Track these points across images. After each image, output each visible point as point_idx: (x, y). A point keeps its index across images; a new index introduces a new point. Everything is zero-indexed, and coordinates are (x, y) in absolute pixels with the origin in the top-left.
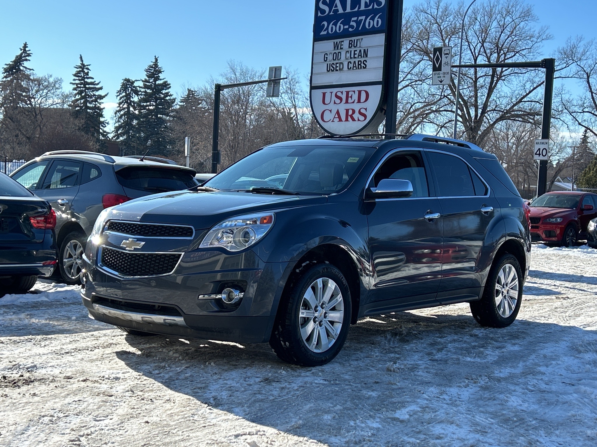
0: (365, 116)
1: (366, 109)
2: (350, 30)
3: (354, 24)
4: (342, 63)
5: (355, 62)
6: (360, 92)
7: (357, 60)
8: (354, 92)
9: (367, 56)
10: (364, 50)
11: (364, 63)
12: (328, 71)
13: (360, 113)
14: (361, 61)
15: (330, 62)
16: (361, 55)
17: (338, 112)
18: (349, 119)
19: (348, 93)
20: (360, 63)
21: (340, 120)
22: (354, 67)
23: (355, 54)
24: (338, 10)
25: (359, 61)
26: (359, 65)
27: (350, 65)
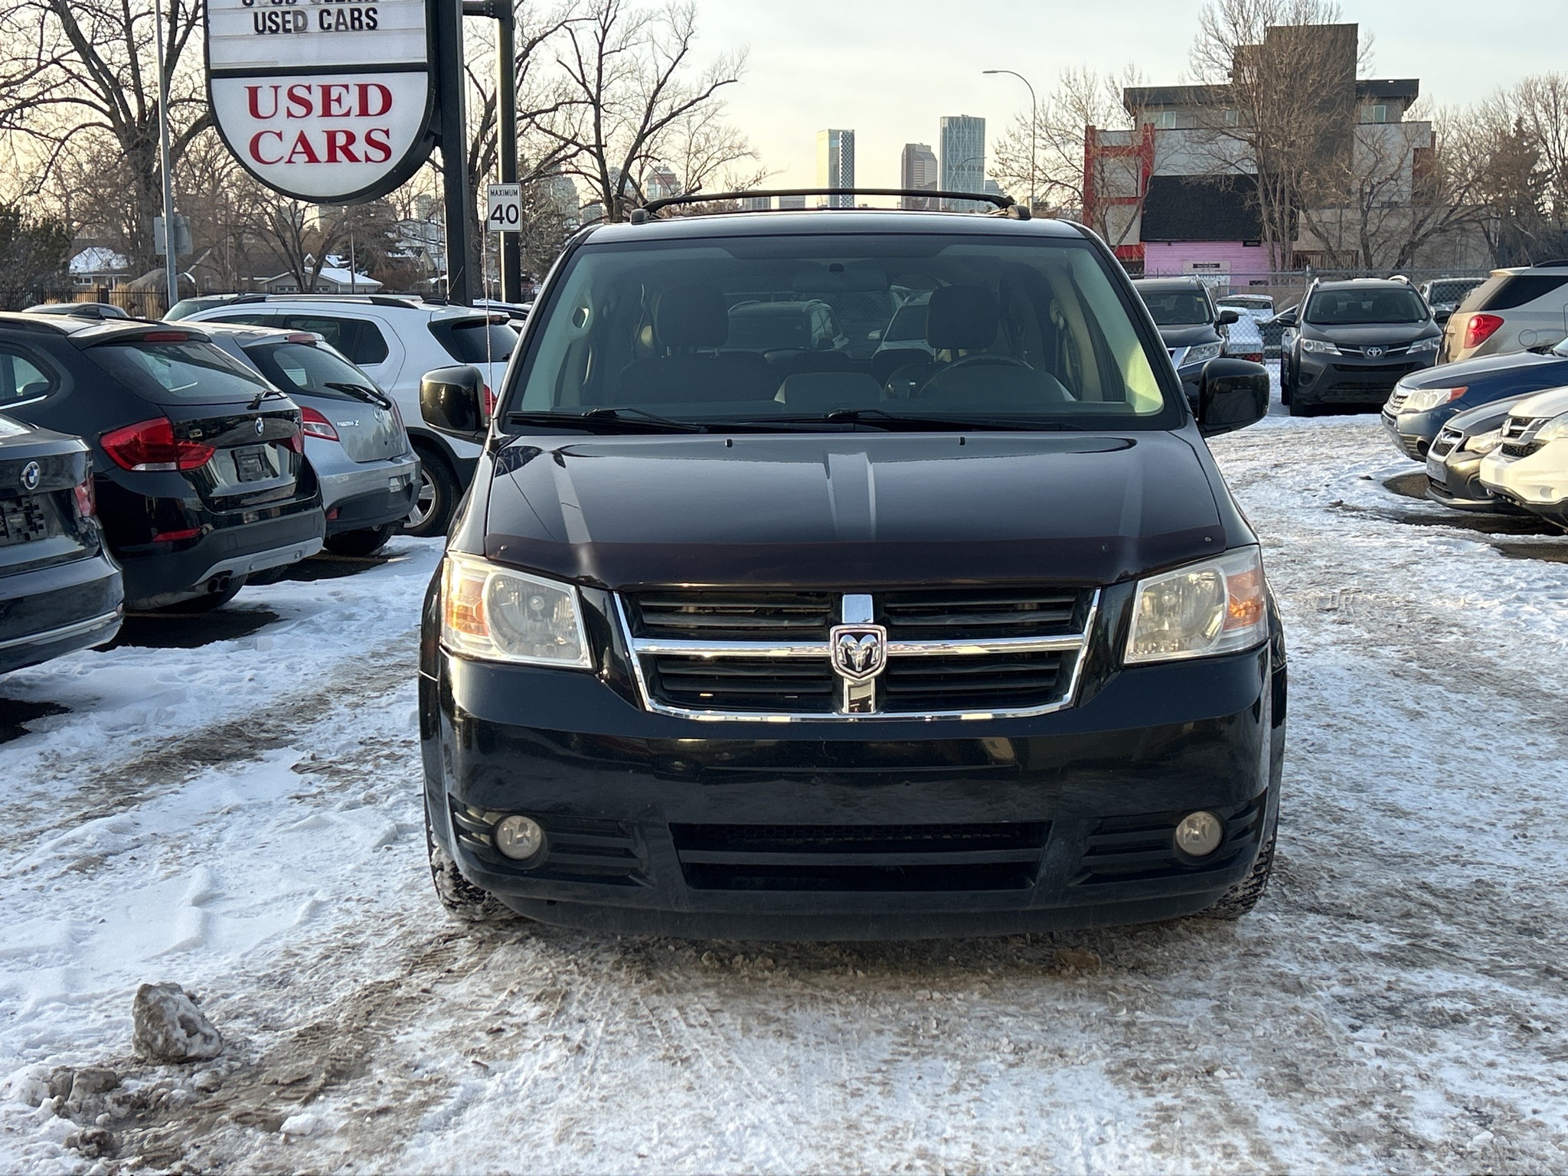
0: (388, 152)
1: (387, 132)
4: (303, 14)
5: (340, 12)
6: (363, 90)
7: (346, 7)
8: (346, 87)
11: (368, 16)
12: (261, 31)
13: (369, 141)
14: (359, 10)
15: (264, 10)
17: (302, 139)
18: (340, 155)
20: (356, 14)
21: (313, 158)
22: (338, 23)
25: (352, 11)
26: (353, 19)
27: (328, 20)
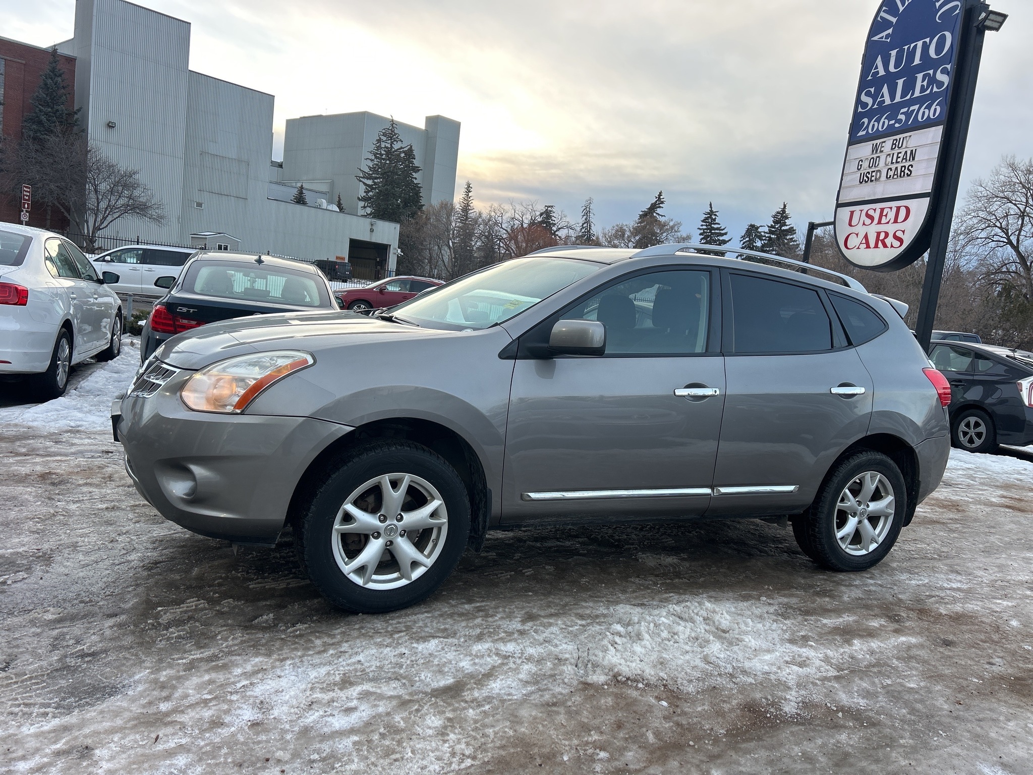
0: (901, 241)
1: (903, 232)
2: (897, 125)
3: (902, 117)
4: (880, 171)
5: (896, 168)
6: (898, 208)
7: (899, 166)
9: (913, 159)
10: (912, 151)
11: (909, 170)
12: (861, 183)
13: (895, 237)
14: (905, 167)
15: (864, 171)
16: (906, 159)
17: (866, 237)
18: (880, 244)
19: (882, 210)
20: (903, 169)
21: (868, 247)
22: (894, 175)
23: (898, 157)
24: (884, 101)
25: (902, 167)
26: (901, 171)
27: (891, 173)
